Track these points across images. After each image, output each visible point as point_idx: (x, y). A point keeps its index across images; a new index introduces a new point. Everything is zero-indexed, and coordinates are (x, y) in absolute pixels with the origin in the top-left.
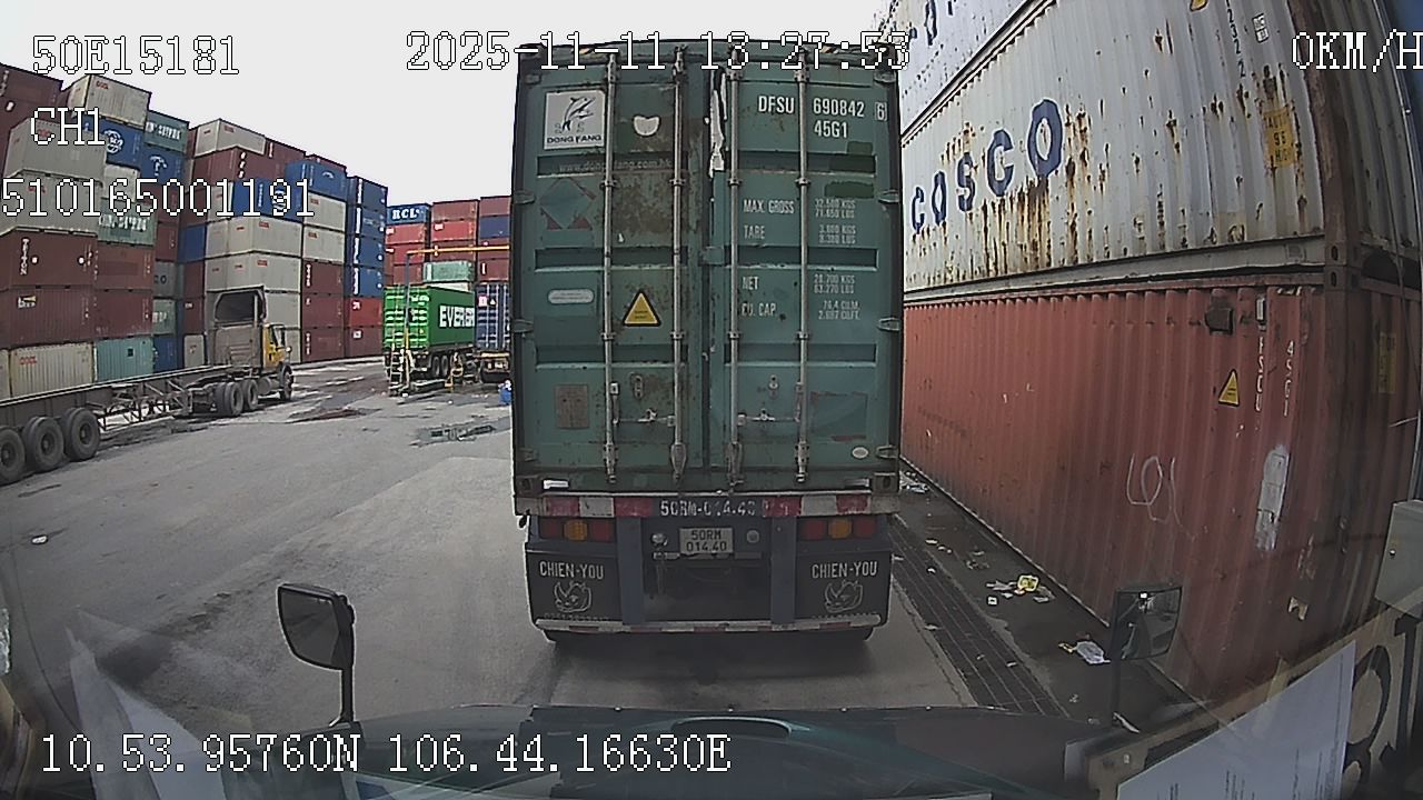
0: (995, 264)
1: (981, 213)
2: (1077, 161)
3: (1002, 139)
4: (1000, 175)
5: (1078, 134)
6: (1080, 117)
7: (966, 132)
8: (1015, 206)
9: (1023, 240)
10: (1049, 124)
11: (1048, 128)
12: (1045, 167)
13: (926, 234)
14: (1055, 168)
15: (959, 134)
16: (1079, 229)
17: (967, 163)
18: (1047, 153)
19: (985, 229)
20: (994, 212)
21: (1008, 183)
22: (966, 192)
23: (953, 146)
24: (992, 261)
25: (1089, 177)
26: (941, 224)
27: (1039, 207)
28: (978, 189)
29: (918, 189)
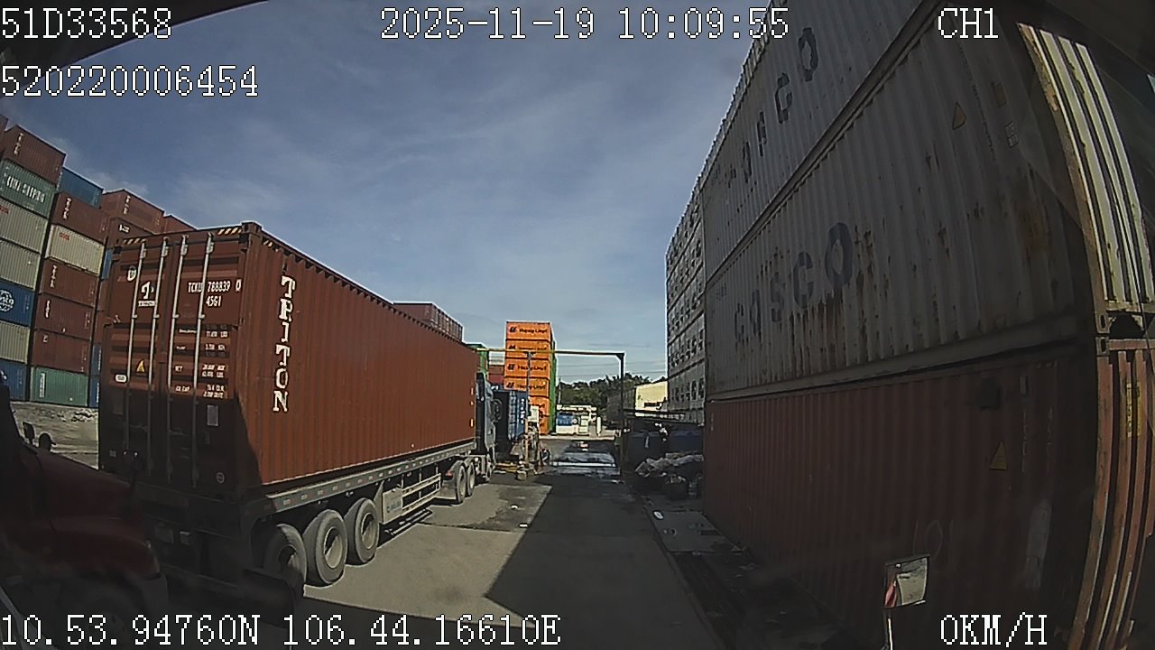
0: (801, 366)
1: (789, 323)
2: (865, 273)
3: (804, 259)
4: (803, 290)
5: (865, 249)
6: (867, 235)
7: (776, 255)
8: (816, 316)
9: (822, 344)
10: (841, 243)
11: (841, 248)
12: (839, 282)
13: (745, 342)
14: (847, 281)
15: (771, 257)
16: (868, 331)
17: (777, 281)
18: (841, 268)
19: (793, 336)
20: (799, 321)
21: (810, 295)
22: (776, 306)
23: (766, 268)
24: (798, 363)
25: (875, 286)
26: (757, 334)
27: (836, 315)
28: (786, 303)
29: (738, 305)
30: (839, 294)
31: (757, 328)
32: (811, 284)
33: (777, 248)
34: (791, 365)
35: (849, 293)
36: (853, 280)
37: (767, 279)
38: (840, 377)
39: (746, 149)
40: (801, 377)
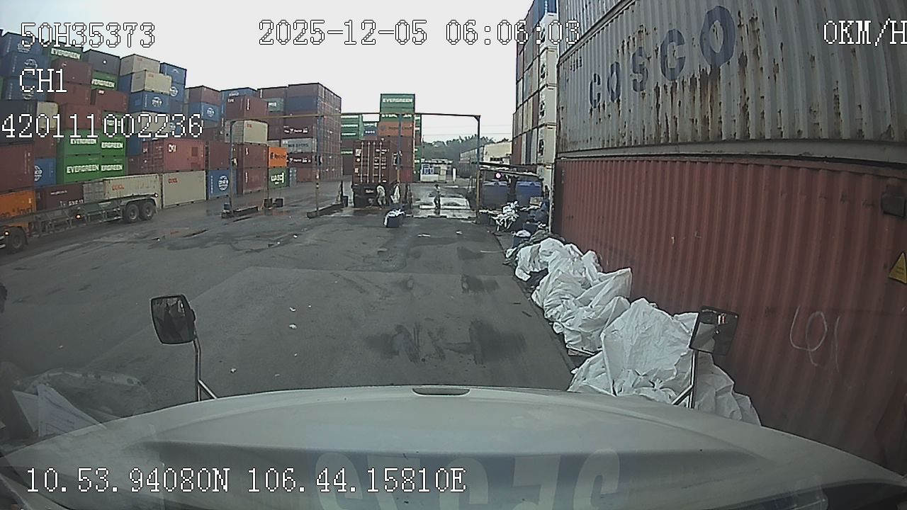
0: (667, 133)
1: (653, 93)
2: (749, 54)
3: (675, 37)
4: (673, 64)
5: (751, 33)
6: (752, 20)
7: (640, 32)
8: (687, 89)
10: (721, 25)
11: (720, 29)
12: (717, 60)
14: (727, 60)
15: (634, 34)
16: (750, 110)
17: (641, 55)
18: (720, 47)
19: (658, 106)
20: (666, 92)
21: (680, 71)
22: (639, 77)
23: (628, 43)
24: (663, 131)
25: (762, 68)
26: (615, 101)
27: (712, 90)
28: (651, 74)
29: (595, 75)
30: (716, 71)
31: (615, 96)
32: (681, 60)
33: (642, 26)
34: (654, 131)
35: (729, 71)
36: (734, 60)
37: (629, 53)
38: (714, 149)
40: (666, 144)
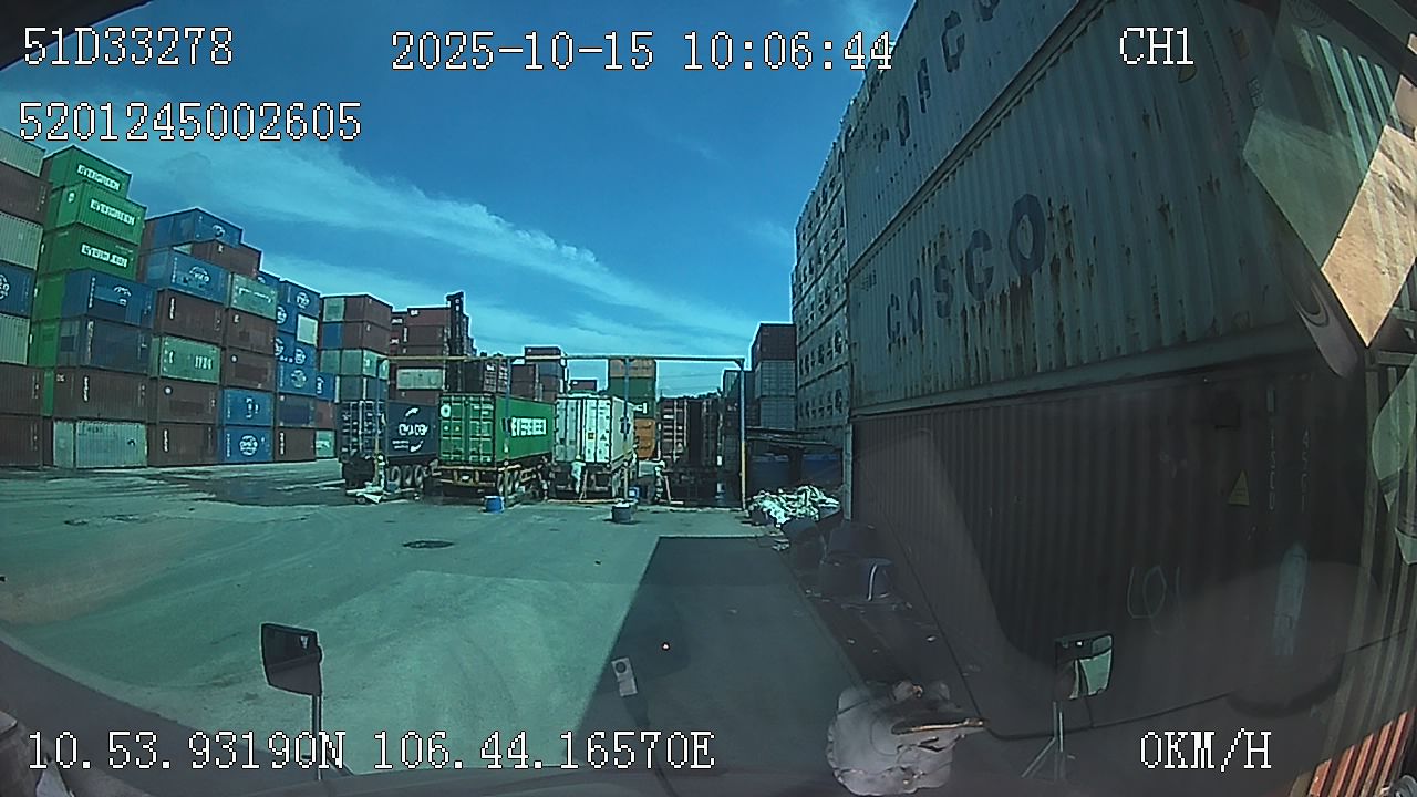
0: (978, 371)
1: (959, 319)
2: (1062, 256)
3: (981, 240)
4: (979, 277)
5: (1062, 228)
6: (1064, 210)
7: (942, 234)
8: (996, 310)
9: (1005, 344)
10: (1030, 220)
11: (1029, 226)
12: (1027, 267)
13: (902, 344)
14: (1038, 266)
15: (936, 236)
16: (1066, 329)
17: (944, 267)
18: (1030, 251)
20: (974, 316)
21: (988, 286)
22: (943, 297)
23: (929, 250)
24: (973, 363)
25: (1075, 274)
26: (918, 332)
27: (1023, 309)
28: (957, 294)
29: (892, 296)
30: (1027, 283)
31: (917, 325)
32: (989, 271)
33: (943, 226)
34: (963, 370)
35: (1041, 280)
36: (1046, 267)
37: (930, 265)
38: (1030, 386)
39: (903, 105)
40: (977, 387)
